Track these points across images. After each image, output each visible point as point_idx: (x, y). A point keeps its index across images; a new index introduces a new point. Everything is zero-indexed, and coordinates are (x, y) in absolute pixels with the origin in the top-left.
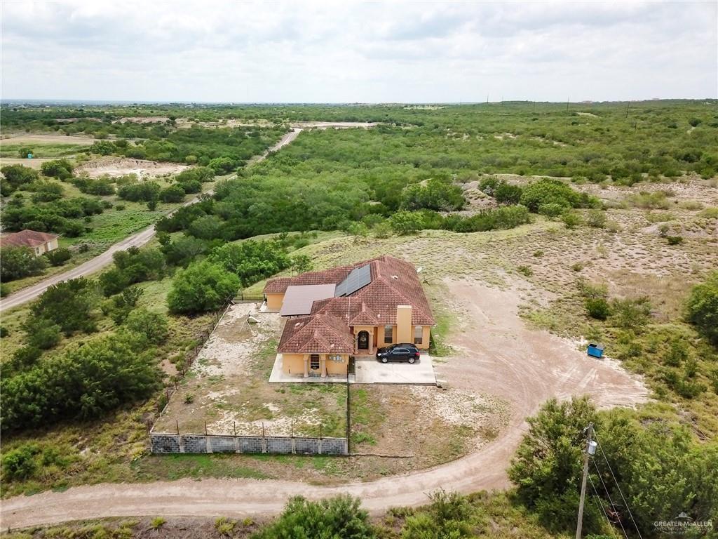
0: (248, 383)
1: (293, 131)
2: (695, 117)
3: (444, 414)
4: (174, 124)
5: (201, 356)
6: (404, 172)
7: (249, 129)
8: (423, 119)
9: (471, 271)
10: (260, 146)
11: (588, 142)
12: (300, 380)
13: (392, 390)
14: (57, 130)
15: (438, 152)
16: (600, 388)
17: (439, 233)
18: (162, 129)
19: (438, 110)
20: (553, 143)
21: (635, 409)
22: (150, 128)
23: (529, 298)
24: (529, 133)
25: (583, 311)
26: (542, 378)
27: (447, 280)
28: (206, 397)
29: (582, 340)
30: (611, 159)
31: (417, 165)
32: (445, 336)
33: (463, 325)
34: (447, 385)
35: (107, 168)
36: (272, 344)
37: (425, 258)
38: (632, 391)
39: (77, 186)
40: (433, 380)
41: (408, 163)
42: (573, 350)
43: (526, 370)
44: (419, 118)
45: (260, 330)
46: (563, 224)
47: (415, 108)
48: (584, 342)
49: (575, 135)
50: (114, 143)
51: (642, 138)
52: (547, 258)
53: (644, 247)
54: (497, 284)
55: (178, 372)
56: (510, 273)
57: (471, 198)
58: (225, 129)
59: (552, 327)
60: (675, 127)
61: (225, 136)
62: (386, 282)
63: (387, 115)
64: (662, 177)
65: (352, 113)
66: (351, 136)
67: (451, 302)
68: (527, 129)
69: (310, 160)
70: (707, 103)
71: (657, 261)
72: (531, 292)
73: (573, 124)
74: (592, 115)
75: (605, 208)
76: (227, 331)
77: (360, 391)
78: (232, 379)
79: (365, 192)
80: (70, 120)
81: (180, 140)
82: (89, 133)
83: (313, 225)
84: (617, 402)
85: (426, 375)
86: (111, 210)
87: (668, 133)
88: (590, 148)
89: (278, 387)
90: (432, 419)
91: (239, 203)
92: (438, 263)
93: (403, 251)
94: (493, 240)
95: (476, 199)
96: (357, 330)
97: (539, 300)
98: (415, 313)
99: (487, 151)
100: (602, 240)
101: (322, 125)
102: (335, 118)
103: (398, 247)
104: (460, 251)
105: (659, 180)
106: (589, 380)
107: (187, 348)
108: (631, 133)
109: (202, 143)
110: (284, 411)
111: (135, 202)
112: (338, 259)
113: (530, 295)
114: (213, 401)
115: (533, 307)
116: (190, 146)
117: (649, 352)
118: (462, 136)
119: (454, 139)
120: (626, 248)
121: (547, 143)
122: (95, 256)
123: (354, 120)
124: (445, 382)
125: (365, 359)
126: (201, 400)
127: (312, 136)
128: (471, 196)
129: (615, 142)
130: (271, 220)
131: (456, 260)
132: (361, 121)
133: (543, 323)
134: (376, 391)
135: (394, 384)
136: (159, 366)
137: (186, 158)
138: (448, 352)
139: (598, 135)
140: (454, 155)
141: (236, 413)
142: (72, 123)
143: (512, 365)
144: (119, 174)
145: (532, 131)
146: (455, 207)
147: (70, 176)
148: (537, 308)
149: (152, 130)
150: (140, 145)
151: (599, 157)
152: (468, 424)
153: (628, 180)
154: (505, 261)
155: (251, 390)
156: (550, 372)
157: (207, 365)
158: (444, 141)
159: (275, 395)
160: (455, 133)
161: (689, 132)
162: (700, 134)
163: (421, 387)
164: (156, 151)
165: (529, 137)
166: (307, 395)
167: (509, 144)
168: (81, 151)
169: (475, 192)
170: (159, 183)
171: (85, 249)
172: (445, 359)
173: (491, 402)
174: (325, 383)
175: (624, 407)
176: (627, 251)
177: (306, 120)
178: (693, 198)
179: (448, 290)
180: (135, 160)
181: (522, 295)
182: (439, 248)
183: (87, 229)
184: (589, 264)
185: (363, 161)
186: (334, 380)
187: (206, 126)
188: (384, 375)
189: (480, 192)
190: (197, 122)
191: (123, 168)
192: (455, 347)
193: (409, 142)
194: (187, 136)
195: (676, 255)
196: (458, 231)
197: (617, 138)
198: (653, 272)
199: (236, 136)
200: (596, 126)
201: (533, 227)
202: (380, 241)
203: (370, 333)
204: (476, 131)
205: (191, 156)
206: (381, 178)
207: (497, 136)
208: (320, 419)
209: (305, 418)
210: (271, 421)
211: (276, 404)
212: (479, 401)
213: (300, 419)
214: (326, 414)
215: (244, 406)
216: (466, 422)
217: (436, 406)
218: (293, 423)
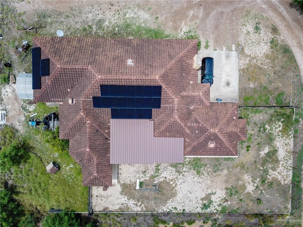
0: (237, 170)
3: (262, 52)
5: (198, 210)
13: (243, 80)
28: (252, 193)
77: (245, 100)
78: (230, 182)
90: (266, 60)
110: (269, 144)
114: (257, 187)
126: (255, 196)
141: (270, 171)
155: (246, 167)
157: (211, 202)
159: (252, 151)
166: (252, 132)
172: (202, 40)
192: (184, 30)
208: (277, 122)
209: (275, 131)
210: (279, 150)
211: (262, 149)
212: (251, 28)
213: (277, 134)
214: (271, 120)
215: (263, 168)
216: (268, 41)
217: (256, 55)
218: (281, 137)
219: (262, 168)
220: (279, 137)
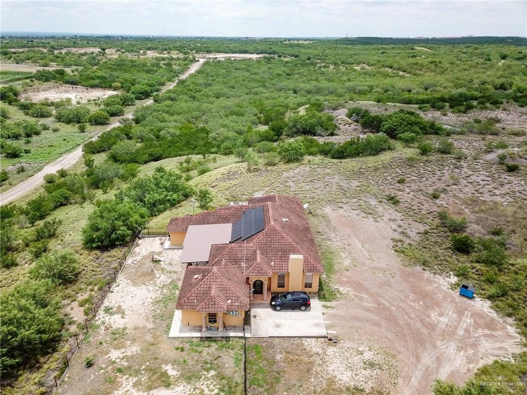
0: (149, 338)
1: (198, 61)
2: (503, 51)
3: (336, 373)
4: (104, 54)
5: (106, 303)
6: (286, 99)
7: (163, 59)
8: (299, 52)
9: (348, 200)
10: (173, 74)
11: (426, 72)
12: (198, 335)
13: (286, 344)
14: (9, 59)
15: (311, 80)
16: (477, 335)
17: (318, 159)
18: (94, 58)
19: (309, 43)
20: (399, 73)
21: (513, 361)
22: (85, 58)
23: (399, 230)
24: (381, 64)
25: (449, 244)
26: (422, 323)
27: (328, 210)
28: (107, 357)
29: (452, 276)
30: (445, 88)
31: (295, 92)
32: (332, 276)
33: (347, 263)
34: (337, 337)
35: (47, 92)
36: (174, 288)
37: (308, 187)
38: (506, 338)
39: (21, 109)
40: (323, 332)
41: (289, 90)
42: (445, 288)
43: (406, 313)
44: (295, 51)
45: (163, 270)
46: (418, 151)
47: (292, 42)
48: (454, 280)
49: (415, 67)
50: (53, 71)
51: (465, 70)
52: (408, 185)
53: (487, 174)
54: (371, 214)
55: (86, 317)
56: (381, 202)
57: (340, 124)
58: (145, 59)
59: (425, 263)
60: (489, 60)
61: (144, 65)
62: (278, 228)
63: (271, 48)
64: (488, 105)
65: (244, 45)
66: (243, 66)
67: (333, 235)
68: (378, 61)
69: (211, 88)
70: (510, 40)
71: (500, 188)
72: (401, 223)
73: (413, 56)
74: (426, 49)
75: (448, 134)
76: (133, 270)
77: (256, 347)
78: (133, 332)
79: (255, 118)
80: (21, 50)
81: (108, 68)
82: (35, 62)
83: (213, 150)
84: (495, 352)
85: (317, 325)
86: (48, 131)
87: (485, 65)
88: (428, 77)
89: (177, 344)
90: (325, 379)
91: (153, 128)
92: (319, 192)
93: (289, 178)
94: (364, 167)
95: (344, 125)
96: (253, 280)
97: (408, 231)
98: (306, 260)
99: (349, 80)
100: (452, 166)
101: (221, 57)
102: (231, 50)
103: (285, 174)
104: (337, 179)
105: (486, 108)
106: (465, 325)
107: (96, 288)
108: (457, 65)
109: (126, 71)
110: (182, 375)
111: (69, 124)
112: (234, 188)
113: (400, 226)
114: (114, 362)
115: (404, 239)
116: (116, 74)
117: (513, 290)
118: (329, 67)
119: (322, 69)
120: (473, 175)
121: (394, 73)
122: (30, 176)
123: (245, 52)
124: (335, 333)
125: (260, 306)
126: (101, 362)
127: (213, 65)
128: (340, 122)
129: (446, 73)
130: (178, 144)
131: (334, 188)
132: (251, 53)
133: (415, 258)
134: (271, 346)
135: (288, 337)
136: (68, 310)
137: (113, 84)
138: (335, 294)
139: (432, 66)
140: (324, 84)
141: (135, 379)
142: (22, 52)
143: (393, 308)
144: (57, 98)
145: (383, 63)
146: (329, 132)
147: (16, 101)
148: (408, 241)
149: (85, 60)
150: (75, 72)
151: (436, 86)
152: (359, 384)
153: (462, 108)
154: (375, 189)
155: (151, 347)
156: (429, 316)
157: (112, 314)
158: (315, 71)
159: (174, 354)
160: (323, 64)
161: (500, 64)
162: (509, 67)
163: (313, 340)
164: (89, 78)
165: (380, 68)
166: (205, 354)
167: (365, 74)
168: (27, 78)
169: (344, 119)
170: (89, 107)
171: (22, 170)
172: (333, 304)
173: (379, 355)
174: (222, 337)
175: (502, 358)
176: (474, 178)
177: (209, 52)
178: (515, 124)
179: (329, 222)
180: (71, 86)
181: (394, 227)
182: (319, 176)
183: (25, 150)
184: (444, 191)
185: (253, 88)
186: (232, 334)
187: (130, 56)
188: (278, 326)
189: (348, 119)
190: (123, 53)
191: (61, 92)
192: (341, 289)
193: (288, 71)
194: (114, 65)
195: (516, 182)
196: (333, 157)
197: (447, 69)
198: (498, 199)
199: (153, 65)
200: (430, 59)
201: (395, 154)
202: (270, 168)
203: (264, 282)
204: (339, 62)
205: (116, 83)
206: (268, 104)
207: (356, 66)
208: (218, 386)
209: (203, 384)
210: (170, 390)
211: (175, 366)
212: (368, 356)
213: (198, 386)
214: (223, 378)
215: (143, 370)
216: (357, 382)
217: (328, 363)
218: (191, 393)
219: (143, 367)
220: (192, 390)
